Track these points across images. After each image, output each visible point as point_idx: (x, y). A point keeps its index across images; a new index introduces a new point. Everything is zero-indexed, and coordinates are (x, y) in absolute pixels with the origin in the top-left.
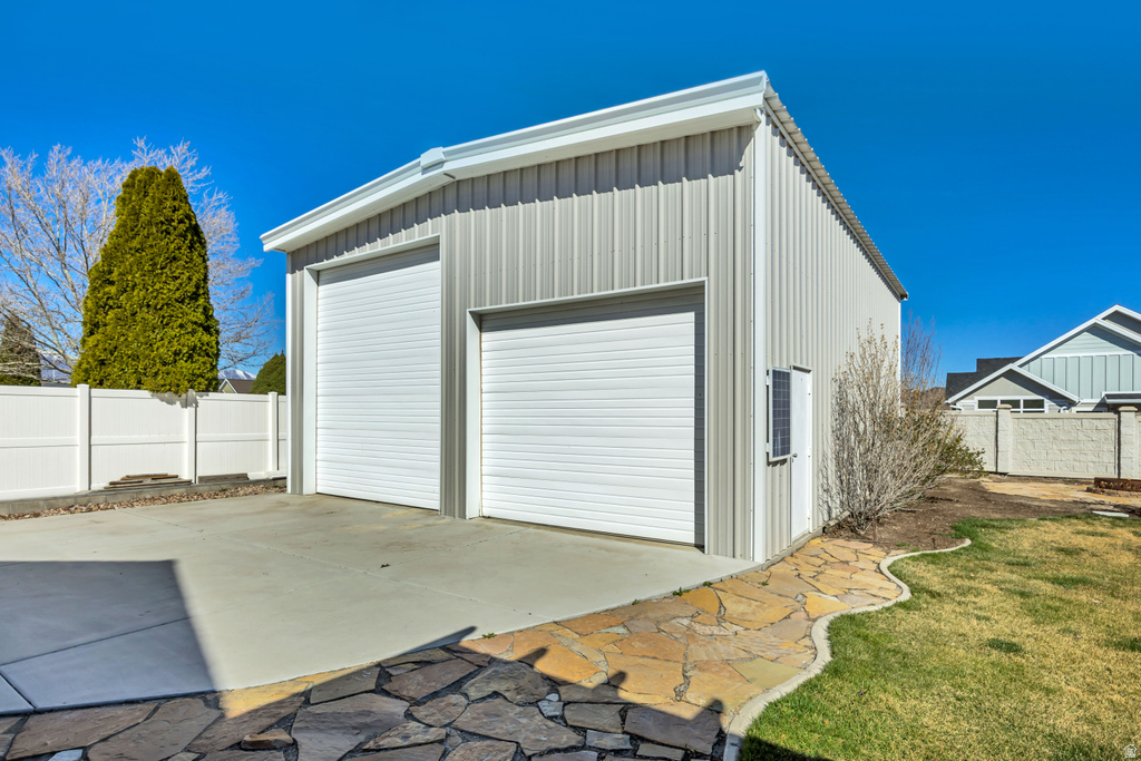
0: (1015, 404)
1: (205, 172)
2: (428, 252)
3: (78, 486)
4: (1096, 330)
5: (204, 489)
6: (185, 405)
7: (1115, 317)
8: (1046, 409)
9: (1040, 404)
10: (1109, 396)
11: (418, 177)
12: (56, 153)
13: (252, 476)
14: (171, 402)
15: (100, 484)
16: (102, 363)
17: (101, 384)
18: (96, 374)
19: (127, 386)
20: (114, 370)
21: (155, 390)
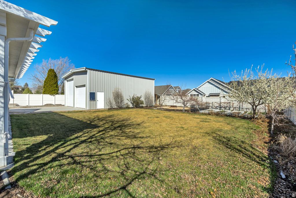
0: (195, 95)
1: (70, 61)
2: (72, 80)
3: (42, 105)
4: (208, 82)
5: (56, 106)
6: (54, 96)
7: (212, 80)
8: (199, 96)
9: (198, 95)
10: (210, 94)
11: (70, 72)
12: (50, 59)
13: (62, 104)
14: (52, 96)
15: (44, 104)
16: (45, 91)
17: (45, 94)
18: (44, 93)
19: (47, 94)
20: (46, 92)
21: (50, 94)
